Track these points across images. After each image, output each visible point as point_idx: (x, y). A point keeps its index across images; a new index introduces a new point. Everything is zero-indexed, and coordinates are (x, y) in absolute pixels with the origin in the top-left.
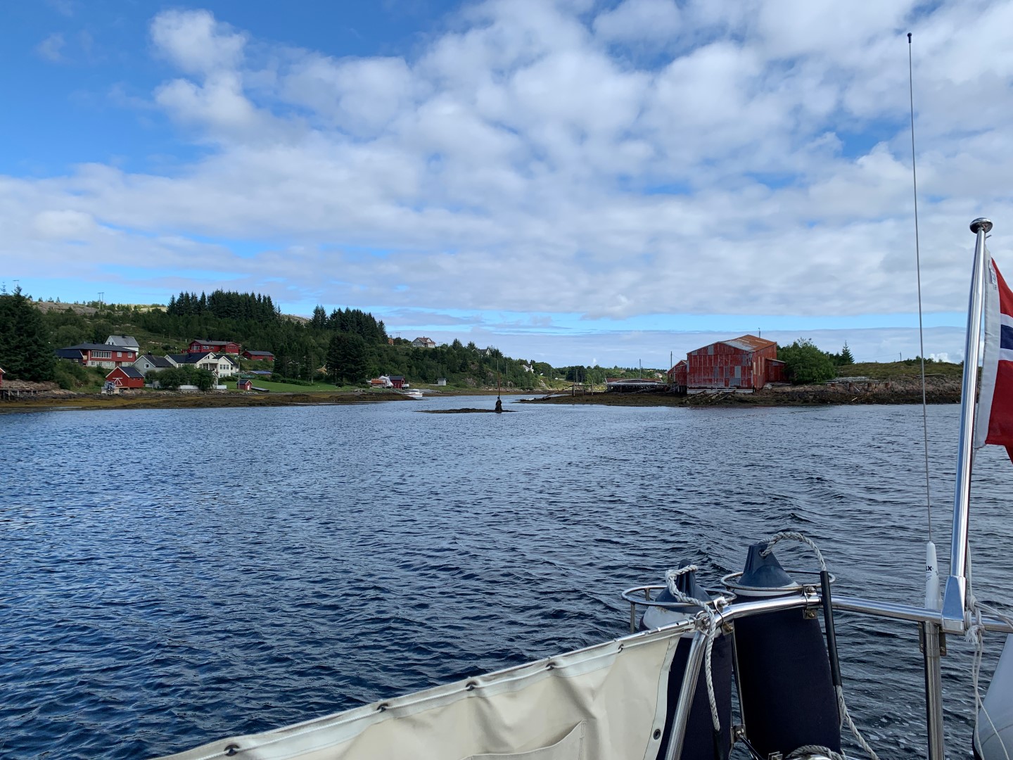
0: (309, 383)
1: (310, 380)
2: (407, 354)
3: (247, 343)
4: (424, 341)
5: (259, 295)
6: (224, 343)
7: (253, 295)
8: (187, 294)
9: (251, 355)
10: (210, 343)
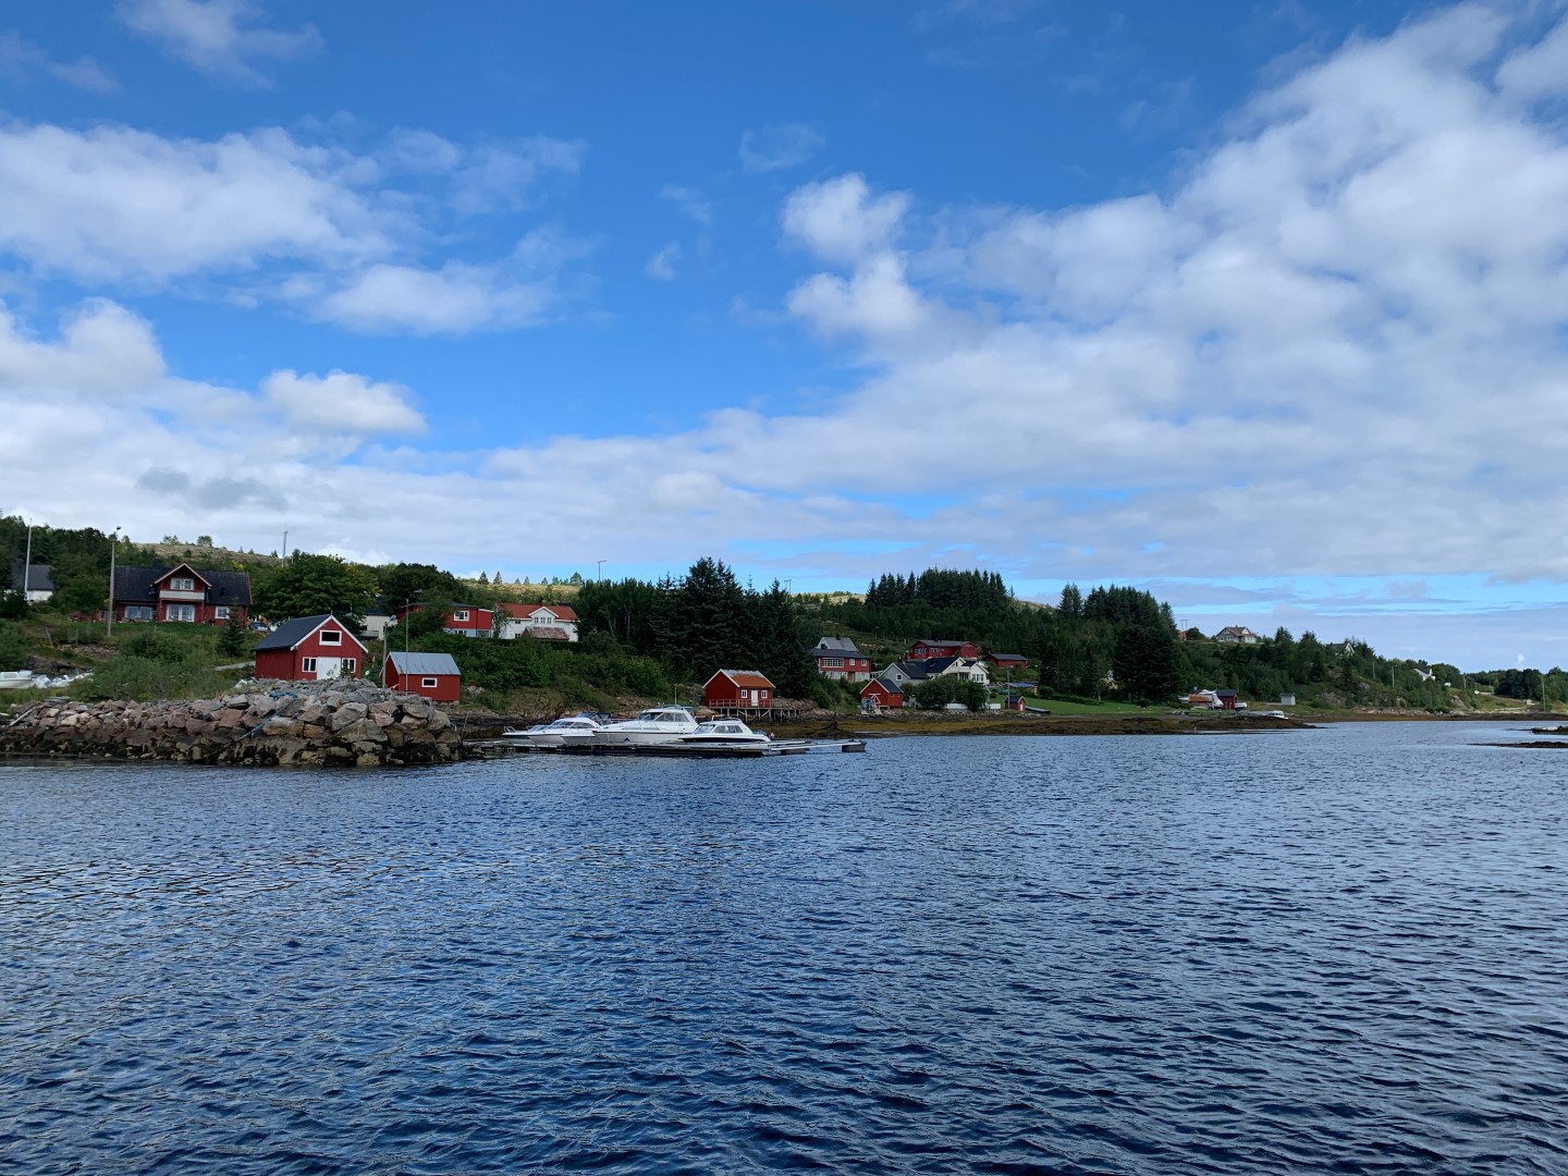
0: (1096, 701)
1: (1097, 696)
2: (1216, 655)
3: (986, 642)
4: (1237, 632)
5: (985, 573)
6: (958, 643)
7: (977, 573)
8: (891, 577)
9: (996, 660)
10: (939, 643)
